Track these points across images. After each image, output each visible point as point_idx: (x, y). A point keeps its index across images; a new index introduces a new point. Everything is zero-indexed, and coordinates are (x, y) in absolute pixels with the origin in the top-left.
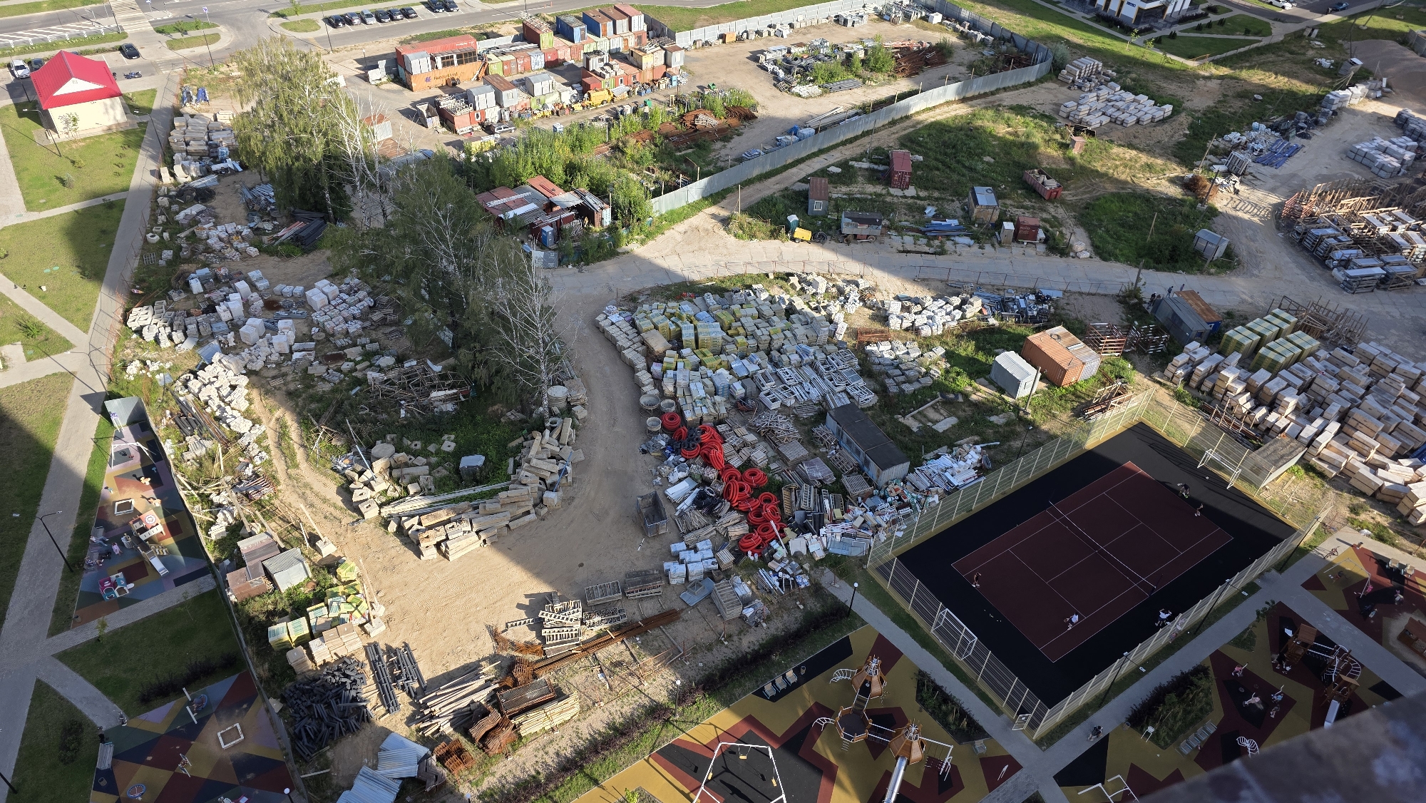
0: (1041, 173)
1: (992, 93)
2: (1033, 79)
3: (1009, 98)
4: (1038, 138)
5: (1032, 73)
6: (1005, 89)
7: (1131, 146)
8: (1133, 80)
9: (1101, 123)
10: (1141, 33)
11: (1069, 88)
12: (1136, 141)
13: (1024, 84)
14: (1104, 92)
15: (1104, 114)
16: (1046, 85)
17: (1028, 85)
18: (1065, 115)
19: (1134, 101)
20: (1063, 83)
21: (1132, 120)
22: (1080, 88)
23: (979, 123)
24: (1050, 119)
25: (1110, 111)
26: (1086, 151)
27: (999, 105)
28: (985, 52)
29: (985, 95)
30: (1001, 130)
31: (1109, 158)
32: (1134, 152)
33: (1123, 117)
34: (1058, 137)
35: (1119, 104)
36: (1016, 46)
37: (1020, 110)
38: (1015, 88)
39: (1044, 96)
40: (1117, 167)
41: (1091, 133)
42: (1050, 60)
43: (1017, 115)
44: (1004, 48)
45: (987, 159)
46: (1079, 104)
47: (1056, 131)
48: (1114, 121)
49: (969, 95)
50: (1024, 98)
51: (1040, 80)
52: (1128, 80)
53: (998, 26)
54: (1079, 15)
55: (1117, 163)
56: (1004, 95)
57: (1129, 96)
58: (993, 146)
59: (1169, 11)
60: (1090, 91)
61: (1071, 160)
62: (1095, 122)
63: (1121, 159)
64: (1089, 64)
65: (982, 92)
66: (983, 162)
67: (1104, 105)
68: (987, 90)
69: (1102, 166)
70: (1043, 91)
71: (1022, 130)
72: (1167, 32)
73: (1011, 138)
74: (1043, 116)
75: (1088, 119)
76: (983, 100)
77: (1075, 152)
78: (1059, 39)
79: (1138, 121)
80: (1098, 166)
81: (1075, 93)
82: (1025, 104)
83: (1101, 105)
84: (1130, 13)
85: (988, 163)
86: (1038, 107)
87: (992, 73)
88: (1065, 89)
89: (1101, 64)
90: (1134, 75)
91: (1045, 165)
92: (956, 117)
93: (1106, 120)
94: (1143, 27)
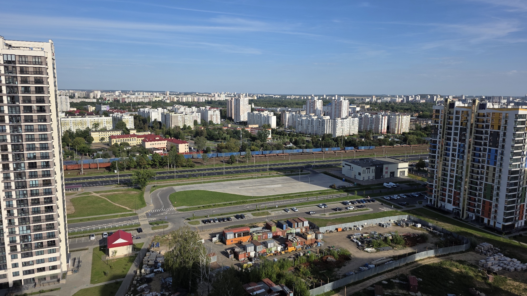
0: (476, 289)
1: (448, 255)
2: (464, 250)
3: (455, 257)
4: (471, 274)
5: (463, 247)
6: (453, 253)
7: (515, 280)
8: (508, 252)
9: (499, 269)
10: (506, 234)
11: (481, 254)
12: (517, 278)
13: (460, 252)
14: (497, 257)
15: (499, 266)
16: (470, 252)
17: (462, 252)
18: (481, 265)
19: (511, 261)
20: (478, 252)
21: (512, 269)
22: (485, 254)
23: (444, 266)
24: (476, 267)
25: (502, 265)
26: (495, 281)
27: (452, 260)
28: (441, 239)
29: (444, 255)
30: (455, 270)
31: (507, 284)
32: (518, 283)
33: (508, 267)
34: (480, 274)
35: (505, 262)
36: (454, 237)
37: (461, 262)
38: (457, 253)
39: (470, 257)
40: (511, 289)
41: (495, 274)
42: (469, 243)
43: (460, 264)
44: (449, 237)
45: (451, 282)
46: (487, 261)
47: (479, 272)
48: (504, 269)
49: (438, 255)
50: (462, 257)
51: (467, 251)
52: (506, 252)
53: (445, 229)
54: (478, 226)
55: (511, 287)
56: (453, 256)
57: (509, 259)
58: (452, 276)
59: (516, 226)
60: (490, 256)
61: (489, 284)
62: (496, 269)
63: (512, 286)
64: (487, 245)
65: (443, 254)
66: (449, 283)
67: (498, 262)
68: (445, 254)
69: (504, 288)
70: (469, 255)
71: (463, 270)
72: (518, 234)
73: (459, 273)
74: (472, 265)
75: (492, 267)
76: (444, 257)
77: (490, 281)
78: (471, 235)
79: (516, 269)
80: (502, 287)
81: (484, 257)
82: (463, 260)
83: (496, 262)
84: (500, 226)
85: (451, 284)
86: (469, 261)
87: (446, 247)
88: (479, 255)
89: (492, 246)
90: (508, 250)
91: (477, 286)
92: (434, 263)
93: (501, 268)
94: (507, 232)
